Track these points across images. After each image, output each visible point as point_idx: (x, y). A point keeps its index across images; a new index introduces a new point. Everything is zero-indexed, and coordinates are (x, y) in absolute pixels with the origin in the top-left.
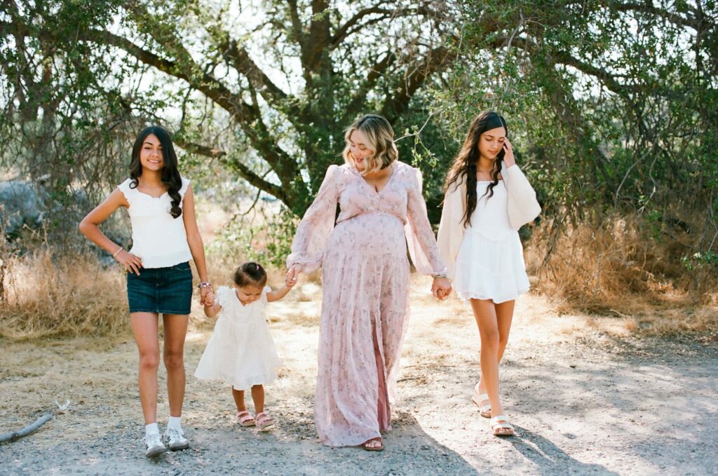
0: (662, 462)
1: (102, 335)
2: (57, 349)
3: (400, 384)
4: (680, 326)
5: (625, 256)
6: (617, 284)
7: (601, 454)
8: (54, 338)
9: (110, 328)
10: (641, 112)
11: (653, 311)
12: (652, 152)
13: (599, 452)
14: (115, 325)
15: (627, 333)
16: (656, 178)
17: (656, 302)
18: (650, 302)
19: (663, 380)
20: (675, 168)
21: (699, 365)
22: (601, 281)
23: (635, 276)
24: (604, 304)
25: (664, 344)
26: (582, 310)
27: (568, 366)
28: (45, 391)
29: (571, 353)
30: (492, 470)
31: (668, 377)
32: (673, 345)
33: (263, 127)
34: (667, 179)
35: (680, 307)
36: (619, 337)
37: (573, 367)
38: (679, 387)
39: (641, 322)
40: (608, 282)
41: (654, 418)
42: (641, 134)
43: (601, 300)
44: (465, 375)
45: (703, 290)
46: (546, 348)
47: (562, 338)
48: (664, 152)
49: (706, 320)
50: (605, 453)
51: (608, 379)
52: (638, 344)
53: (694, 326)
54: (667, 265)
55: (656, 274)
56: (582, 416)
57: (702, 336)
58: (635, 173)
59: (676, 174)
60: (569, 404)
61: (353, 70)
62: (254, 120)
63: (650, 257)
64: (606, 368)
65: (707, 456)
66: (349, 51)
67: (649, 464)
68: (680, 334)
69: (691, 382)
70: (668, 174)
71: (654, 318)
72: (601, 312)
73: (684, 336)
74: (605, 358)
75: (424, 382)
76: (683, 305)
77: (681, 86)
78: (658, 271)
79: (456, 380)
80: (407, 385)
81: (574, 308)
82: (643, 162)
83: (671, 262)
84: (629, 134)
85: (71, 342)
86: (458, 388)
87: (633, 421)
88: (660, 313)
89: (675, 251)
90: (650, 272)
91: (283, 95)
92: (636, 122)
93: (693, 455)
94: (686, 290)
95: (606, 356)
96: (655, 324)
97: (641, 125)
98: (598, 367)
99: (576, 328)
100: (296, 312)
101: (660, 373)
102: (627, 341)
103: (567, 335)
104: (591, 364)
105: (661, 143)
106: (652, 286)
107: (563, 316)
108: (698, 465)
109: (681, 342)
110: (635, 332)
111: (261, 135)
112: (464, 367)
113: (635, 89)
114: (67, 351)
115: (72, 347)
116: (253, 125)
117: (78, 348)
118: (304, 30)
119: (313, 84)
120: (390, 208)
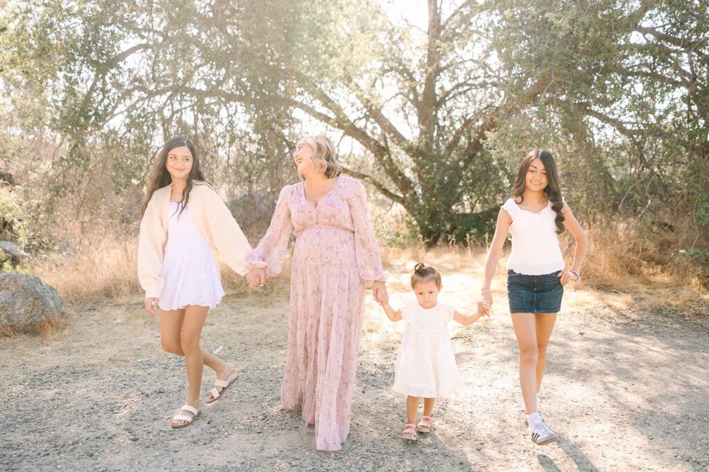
0: (650, 433)
1: (267, 295)
2: (234, 305)
3: (453, 340)
4: (666, 303)
5: (626, 248)
6: (619, 269)
7: (598, 420)
8: (235, 298)
9: (273, 290)
10: (642, 148)
11: (645, 290)
12: (649, 175)
13: (596, 418)
14: (276, 289)
15: (624, 307)
16: (651, 194)
17: (648, 283)
18: (643, 283)
19: (652, 350)
20: (665, 187)
21: (681, 337)
22: (608, 266)
23: (632, 263)
24: (608, 283)
25: (653, 317)
26: (592, 287)
27: (577, 333)
28: (210, 338)
29: (581, 322)
30: (506, 430)
31: (656, 349)
32: (660, 318)
33: (391, 160)
34: (659, 194)
35: (666, 288)
36: (619, 310)
37: (582, 334)
38: (665, 358)
39: (636, 299)
40: (613, 268)
41: (645, 388)
42: (641, 163)
43: (606, 280)
44: (500, 337)
45: (684, 276)
46: (562, 316)
47: (575, 309)
48: (658, 175)
49: (687, 299)
50: (601, 419)
51: (608, 347)
52: (634, 316)
53: (678, 303)
54: (657, 256)
55: (649, 262)
56: (585, 381)
57: (683, 311)
58: (634, 189)
59: (666, 191)
60: (574, 368)
61: (452, 124)
62: (385, 155)
63: (644, 250)
64: (607, 336)
65: (691, 430)
66: (449, 112)
67: (639, 433)
68: (666, 309)
69: (676, 354)
70: (660, 191)
71: (646, 296)
72: (606, 288)
73: (669, 311)
74: (607, 327)
75: (470, 340)
76: (669, 287)
77: (673, 128)
78: (651, 260)
79: (493, 340)
80: (458, 342)
81: (587, 285)
82: (642, 183)
83: (660, 254)
84: (632, 163)
85: (245, 300)
86: (493, 347)
87: (626, 389)
88: (650, 291)
89: (664, 246)
90: (644, 260)
91: (404, 139)
92: (637, 155)
93: (678, 427)
94: (671, 275)
95: (608, 326)
96: (647, 301)
97: (642, 157)
98: (600, 336)
99: (586, 301)
100: (397, 281)
101: (650, 344)
102: (624, 313)
103: (579, 307)
104: (595, 333)
105: (656, 169)
106: (645, 271)
107: (578, 291)
108: (683, 438)
109: (667, 316)
110: (631, 306)
111: (389, 165)
112: (500, 330)
113: (639, 132)
114: (239, 306)
115: (244, 304)
116: (385, 158)
117: (247, 305)
118: (420, 98)
119: (422, 133)
120: (327, 221)
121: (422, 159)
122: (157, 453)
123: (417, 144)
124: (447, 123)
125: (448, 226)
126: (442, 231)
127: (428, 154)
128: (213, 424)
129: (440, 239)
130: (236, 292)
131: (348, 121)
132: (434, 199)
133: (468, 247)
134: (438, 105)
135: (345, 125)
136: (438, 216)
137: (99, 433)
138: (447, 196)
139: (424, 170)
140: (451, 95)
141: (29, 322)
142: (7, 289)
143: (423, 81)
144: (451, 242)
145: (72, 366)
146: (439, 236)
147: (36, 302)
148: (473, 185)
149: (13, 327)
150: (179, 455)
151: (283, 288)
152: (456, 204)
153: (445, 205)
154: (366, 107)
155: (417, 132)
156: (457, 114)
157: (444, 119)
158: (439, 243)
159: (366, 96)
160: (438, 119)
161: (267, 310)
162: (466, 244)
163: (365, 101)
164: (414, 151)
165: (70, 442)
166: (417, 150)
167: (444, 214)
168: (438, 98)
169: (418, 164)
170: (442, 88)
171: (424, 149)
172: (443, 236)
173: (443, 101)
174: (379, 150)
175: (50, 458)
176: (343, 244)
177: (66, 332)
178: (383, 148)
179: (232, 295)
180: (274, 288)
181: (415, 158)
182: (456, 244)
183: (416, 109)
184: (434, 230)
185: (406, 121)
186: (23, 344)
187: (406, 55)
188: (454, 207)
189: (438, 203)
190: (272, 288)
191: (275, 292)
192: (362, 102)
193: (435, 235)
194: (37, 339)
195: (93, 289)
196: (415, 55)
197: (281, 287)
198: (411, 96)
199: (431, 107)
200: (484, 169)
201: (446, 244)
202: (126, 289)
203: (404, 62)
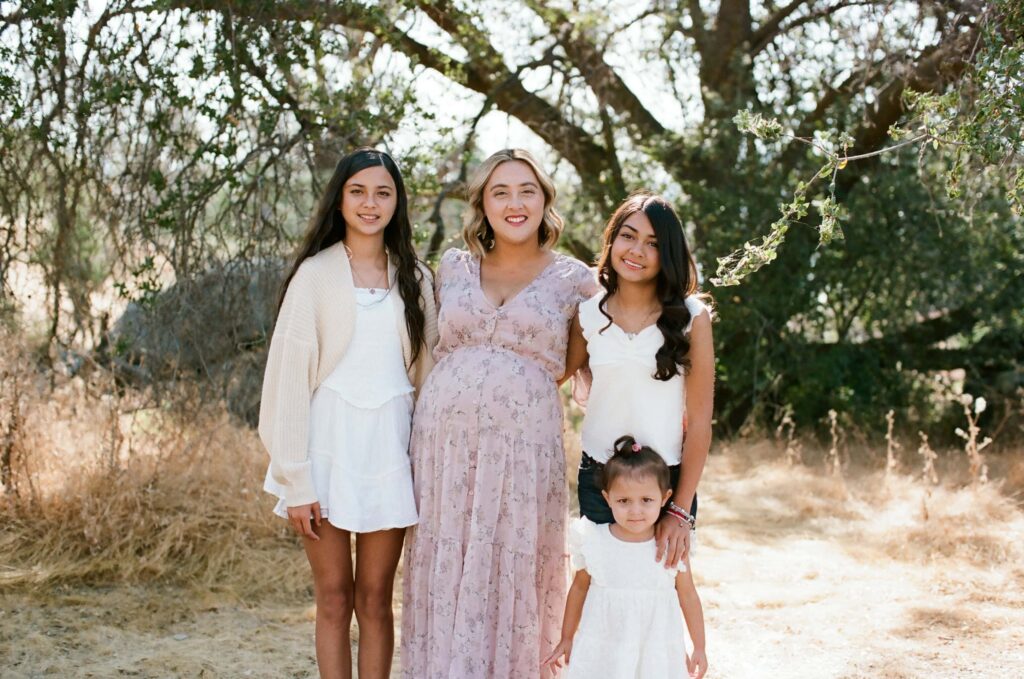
1: (179, 585)
2: (63, 614)
8: (76, 588)
9: (206, 567)
14: (214, 562)
33: (620, 183)
66: (785, 67)
85: (104, 599)
114: (78, 623)
115: (97, 612)
116: (603, 177)
117: (107, 618)
118: (709, 24)
119: (711, 112)
120: (513, 339)
121: (708, 185)
123: (696, 144)
124: (780, 93)
125: (776, 380)
126: (758, 393)
127: (725, 171)
129: (751, 418)
130: (88, 569)
131: (501, 67)
132: (737, 299)
133: (833, 451)
134: (757, 41)
135: (492, 77)
136: (748, 349)
138: (774, 292)
139: (711, 217)
144: (780, 428)
146: (747, 406)
148: (847, 263)
151: (237, 562)
152: (799, 316)
153: (769, 317)
154: (554, 32)
155: (697, 114)
156: (806, 73)
157: (772, 84)
158: (745, 430)
159: (558, 5)
160: (756, 83)
161: (167, 640)
162: (824, 438)
163: (553, 18)
164: (686, 163)
166: (695, 158)
167: (764, 342)
169: (694, 199)
171: (714, 158)
172: (758, 406)
174: (584, 153)
176: (531, 399)
178: (600, 148)
179: (69, 579)
180: (211, 564)
181: (687, 183)
182: (796, 435)
183: (698, 56)
184: (735, 388)
185: (669, 85)
188: (791, 325)
189: (746, 310)
190: (204, 559)
191: (210, 574)
192: (545, 19)
193: (738, 403)
197: (233, 557)
198: (687, 22)
200: (883, 221)
201: (764, 431)
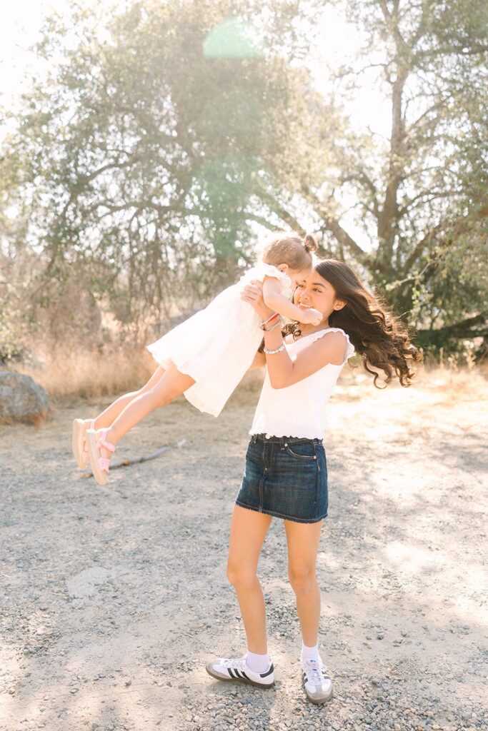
28: (174, 434)
61: (415, 235)
91: (361, 252)
118: (380, 209)
119: (381, 245)
121: (380, 272)
122: (144, 506)
123: (375, 258)
124: (410, 234)
127: (387, 267)
128: (184, 491)
133: (423, 363)
134: (399, 215)
137: (97, 492)
140: (414, 204)
141: (26, 413)
142: (9, 385)
143: (385, 189)
145: (64, 449)
147: (31, 397)
149: (13, 417)
150: (160, 509)
154: (324, 218)
155: (376, 244)
156: (420, 224)
157: (407, 229)
159: (323, 209)
160: (400, 230)
163: (322, 214)
164: (372, 264)
165: (78, 496)
166: (375, 262)
168: (400, 209)
169: (375, 278)
170: (405, 197)
171: (382, 262)
173: (405, 211)
175: (66, 505)
177: (54, 423)
181: (372, 272)
183: (376, 220)
185: (365, 232)
186: (21, 431)
187: (369, 162)
192: (319, 214)
194: (32, 428)
195: (70, 391)
196: (376, 164)
198: (372, 206)
199: (391, 218)
202: (99, 391)
203: (365, 170)
